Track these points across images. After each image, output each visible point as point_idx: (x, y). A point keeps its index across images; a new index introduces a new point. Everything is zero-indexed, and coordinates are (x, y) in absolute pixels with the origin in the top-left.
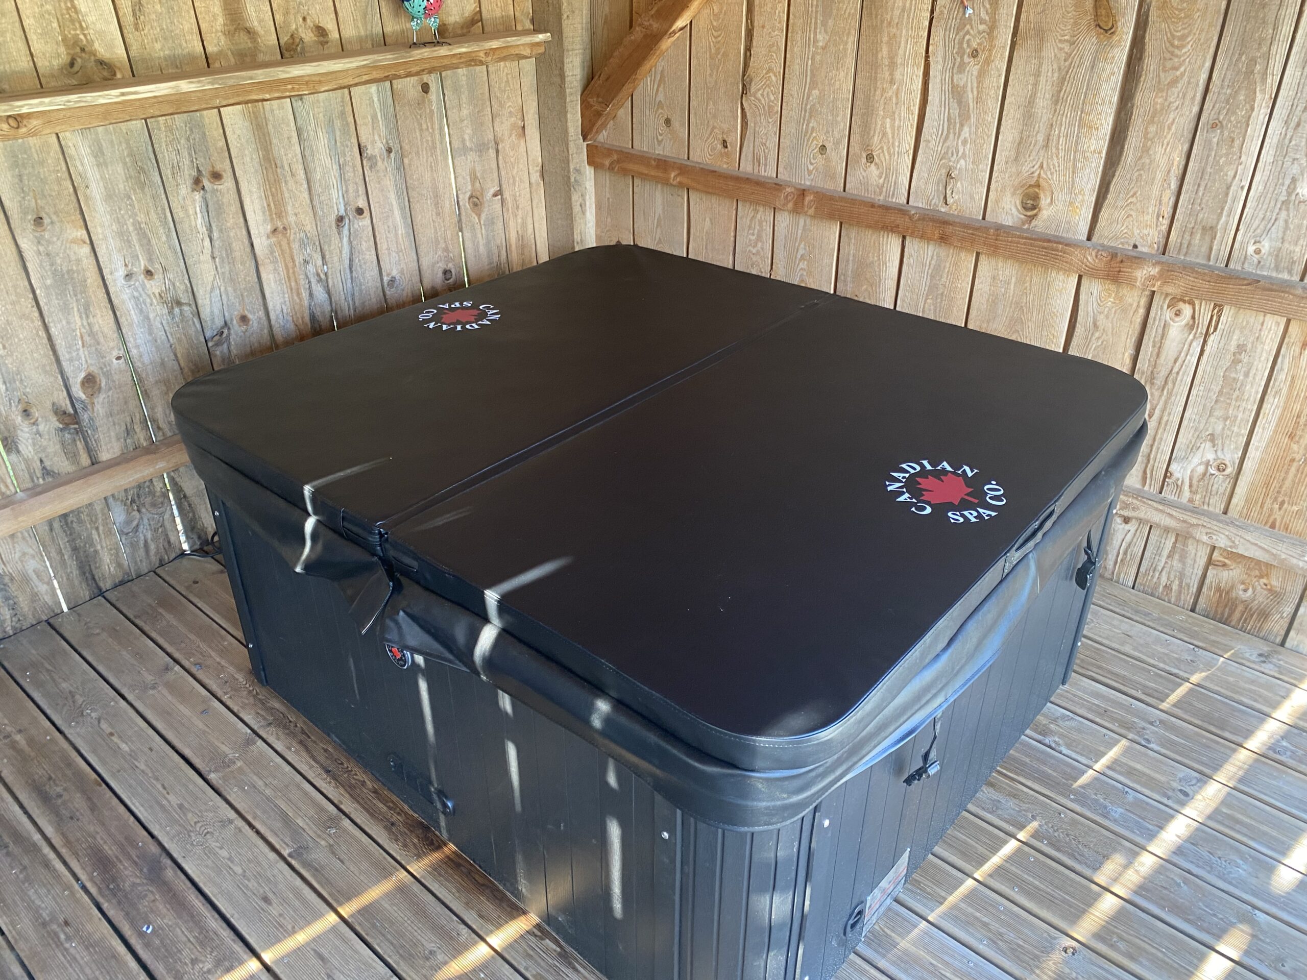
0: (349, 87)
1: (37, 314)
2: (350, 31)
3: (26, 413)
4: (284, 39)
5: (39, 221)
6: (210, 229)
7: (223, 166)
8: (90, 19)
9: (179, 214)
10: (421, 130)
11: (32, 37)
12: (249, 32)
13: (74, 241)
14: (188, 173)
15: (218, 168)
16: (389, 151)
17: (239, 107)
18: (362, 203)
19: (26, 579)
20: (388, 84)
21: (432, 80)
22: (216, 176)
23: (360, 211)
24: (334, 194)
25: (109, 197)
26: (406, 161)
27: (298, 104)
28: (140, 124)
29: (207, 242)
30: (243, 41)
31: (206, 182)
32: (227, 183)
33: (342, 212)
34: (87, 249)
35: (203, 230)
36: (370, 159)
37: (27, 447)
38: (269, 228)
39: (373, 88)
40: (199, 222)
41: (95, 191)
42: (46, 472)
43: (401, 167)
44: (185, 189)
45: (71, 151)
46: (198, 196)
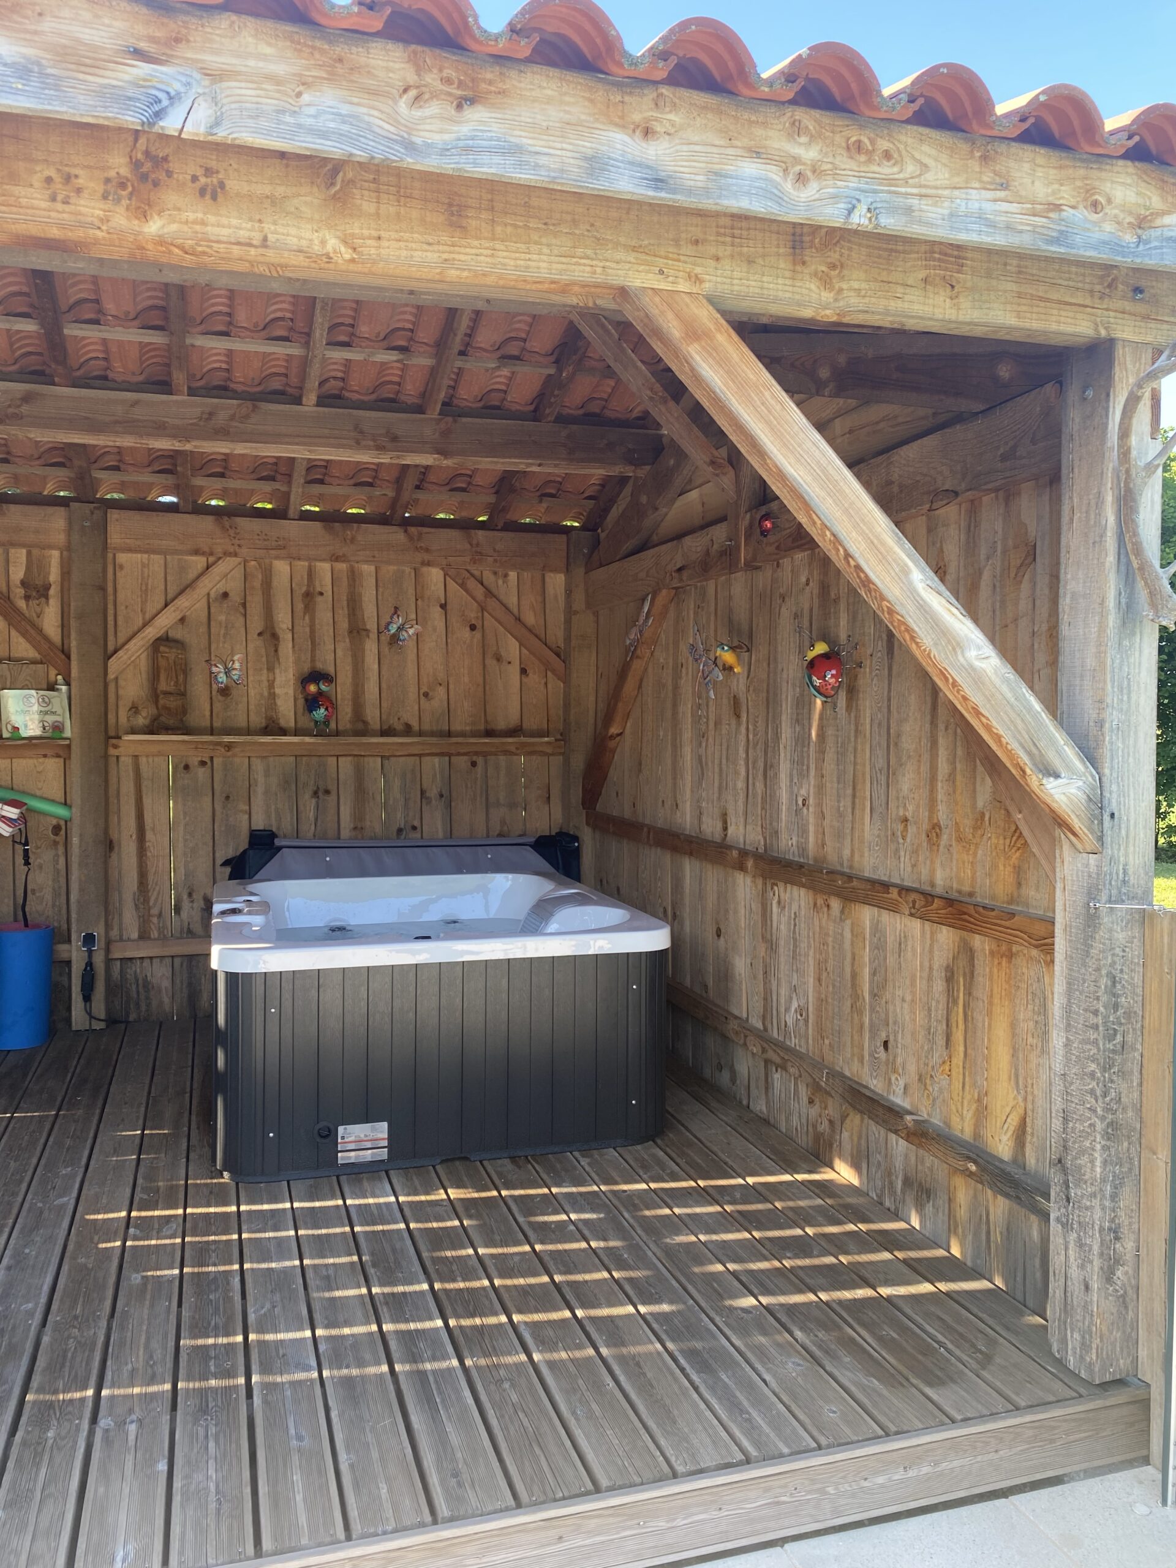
0: (420, 756)
1: (211, 844)
2: (426, 727)
3: (190, 895)
4: (385, 727)
5: (227, 798)
6: (316, 820)
7: (333, 788)
8: (281, 709)
9: (301, 808)
10: (466, 787)
11: (252, 714)
12: (365, 723)
13: (241, 811)
14: (311, 788)
15: (330, 788)
16: (441, 796)
17: (350, 758)
18: (416, 823)
19: (160, 991)
20: (447, 758)
21: (480, 760)
22: (327, 792)
23: (414, 828)
24: (399, 815)
25: (267, 792)
26: (453, 804)
27: (386, 762)
28: (292, 759)
29: (313, 827)
30: (360, 726)
31: (320, 794)
32: (333, 797)
33: (402, 826)
34: (247, 816)
35: (312, 818)
36: (427, 798)
37: (184, 914)
38: (352, 826)
39: (436, 760)
40: (312, 815)
41: (260, 789)
42: (190, 931)
43: (449, 806)
44: (307, 796)
45: (253, 768)
46: (314, 801)
